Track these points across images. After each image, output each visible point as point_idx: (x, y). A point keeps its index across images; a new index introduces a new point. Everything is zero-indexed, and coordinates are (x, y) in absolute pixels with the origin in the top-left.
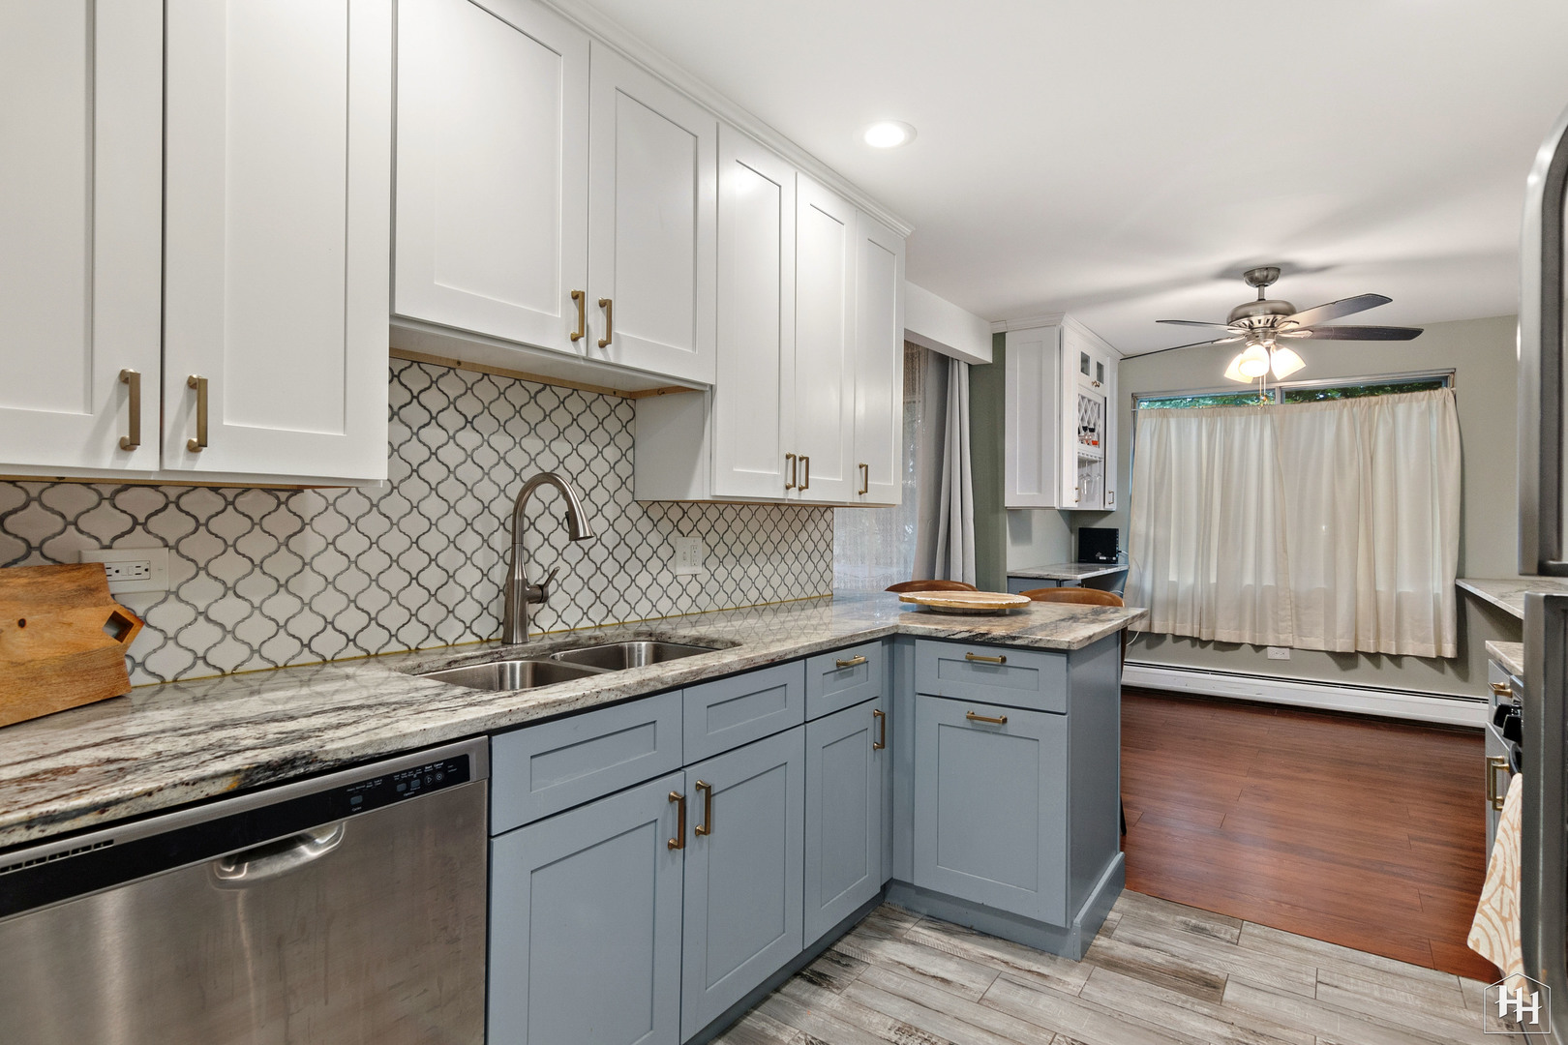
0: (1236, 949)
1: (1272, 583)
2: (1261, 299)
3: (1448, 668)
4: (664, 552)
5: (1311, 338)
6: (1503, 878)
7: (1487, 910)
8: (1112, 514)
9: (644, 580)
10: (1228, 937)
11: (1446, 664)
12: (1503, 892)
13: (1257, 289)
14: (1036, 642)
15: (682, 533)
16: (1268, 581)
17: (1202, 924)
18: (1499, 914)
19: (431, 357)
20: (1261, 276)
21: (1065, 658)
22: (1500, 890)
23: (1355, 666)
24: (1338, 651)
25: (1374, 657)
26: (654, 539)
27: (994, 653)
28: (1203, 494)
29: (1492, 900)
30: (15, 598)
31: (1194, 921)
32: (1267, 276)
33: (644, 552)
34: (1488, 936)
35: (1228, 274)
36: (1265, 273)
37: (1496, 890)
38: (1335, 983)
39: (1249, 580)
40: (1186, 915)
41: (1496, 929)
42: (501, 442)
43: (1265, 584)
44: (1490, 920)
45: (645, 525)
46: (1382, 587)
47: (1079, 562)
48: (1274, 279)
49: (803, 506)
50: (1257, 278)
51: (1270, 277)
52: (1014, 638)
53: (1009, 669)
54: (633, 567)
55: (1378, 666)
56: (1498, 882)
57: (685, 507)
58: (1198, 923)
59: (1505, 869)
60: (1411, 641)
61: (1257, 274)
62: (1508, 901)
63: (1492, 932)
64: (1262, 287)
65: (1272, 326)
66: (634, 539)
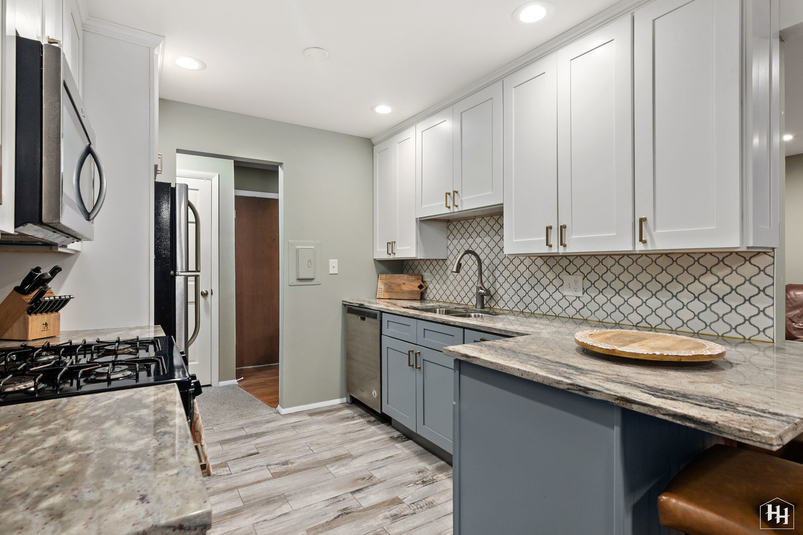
4: (557, 282)
9: (545, 295)
15: (568, 272)
19: (469, 217)
26: (551, 275)
30: (404, 279)
33: (545, 281)
42: (487, 239)
45: (545, 268)
49: (565, 256)
54: (539, 288)
57: (571, 258)
66: (539, 275)
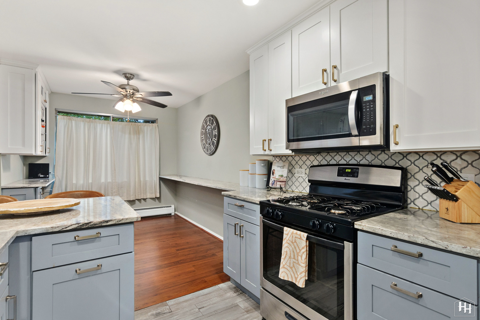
0: (173, 314)
1: (111, 181)
2: (128, 84)
3: (157, 200)
5: (141, 101)
6: (290, 256)
7: (286, 267)
8: (46, 157)
10: (168, 311)
11: (156, 199)
12: (290, 260)
13: (127, 80)
14: (120, 221)
16: (109, 180)
17: (159, 311)
18: (289, 266)
20: (129, 76)
21: (133, 225)
22: (289, 260)
23: (135, 204)
24: (131, 200)
25: (139, 200)
27: (92, 232)
28: (86, 150)
29: (287, 263)
31: (154, 312)
32: (131, 77)
34: (287, 274)
35: (117, 72)
36: (130, 76)
37: (288, 260)
38: (202, 307)
39: (103, 180)
40: (150, 311)
41: (289, 271)
43: (108, 181)
44: (287, 269)
46: (142, 179)
47: (29, 178)
48: (132, 79)
50: (127, 77)
51: (131, 78)
52: (107, 222)
53: (101, 238)
55: (140, 202)
56: (288, 258)
58: (156, 312)
59: (290, 254)
60: (148, 194)
61: (127, 75)
62: (292, 262)
63: (288, 272)
64: (128, 80)
65: (133, 94)
